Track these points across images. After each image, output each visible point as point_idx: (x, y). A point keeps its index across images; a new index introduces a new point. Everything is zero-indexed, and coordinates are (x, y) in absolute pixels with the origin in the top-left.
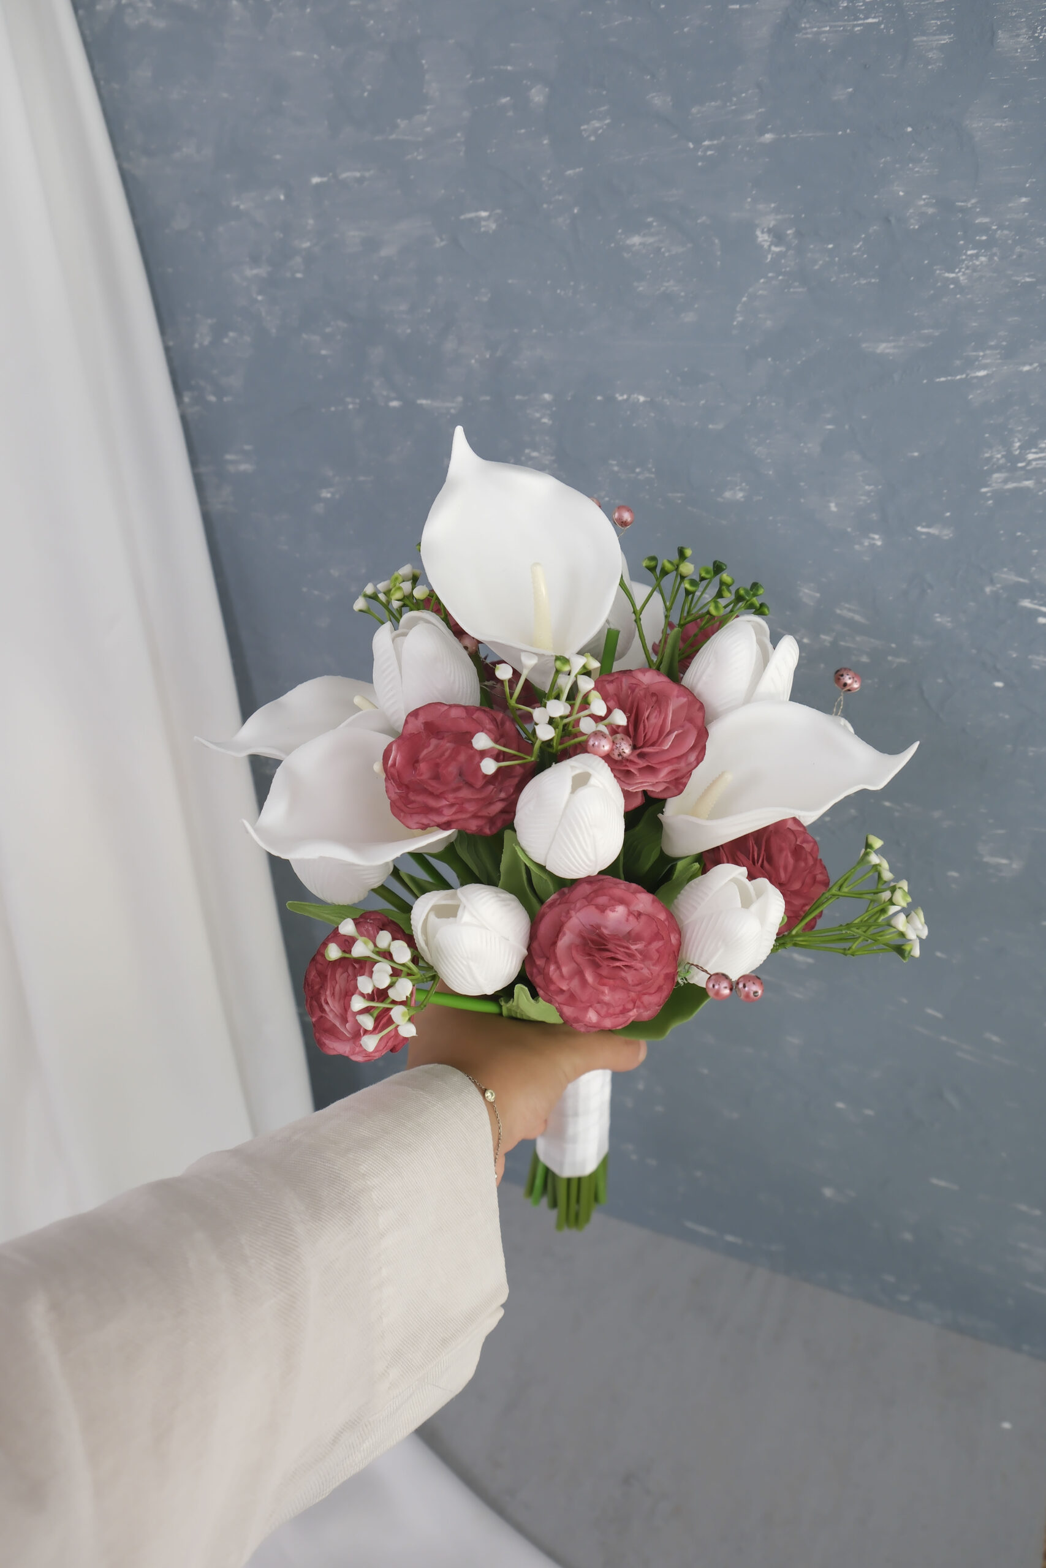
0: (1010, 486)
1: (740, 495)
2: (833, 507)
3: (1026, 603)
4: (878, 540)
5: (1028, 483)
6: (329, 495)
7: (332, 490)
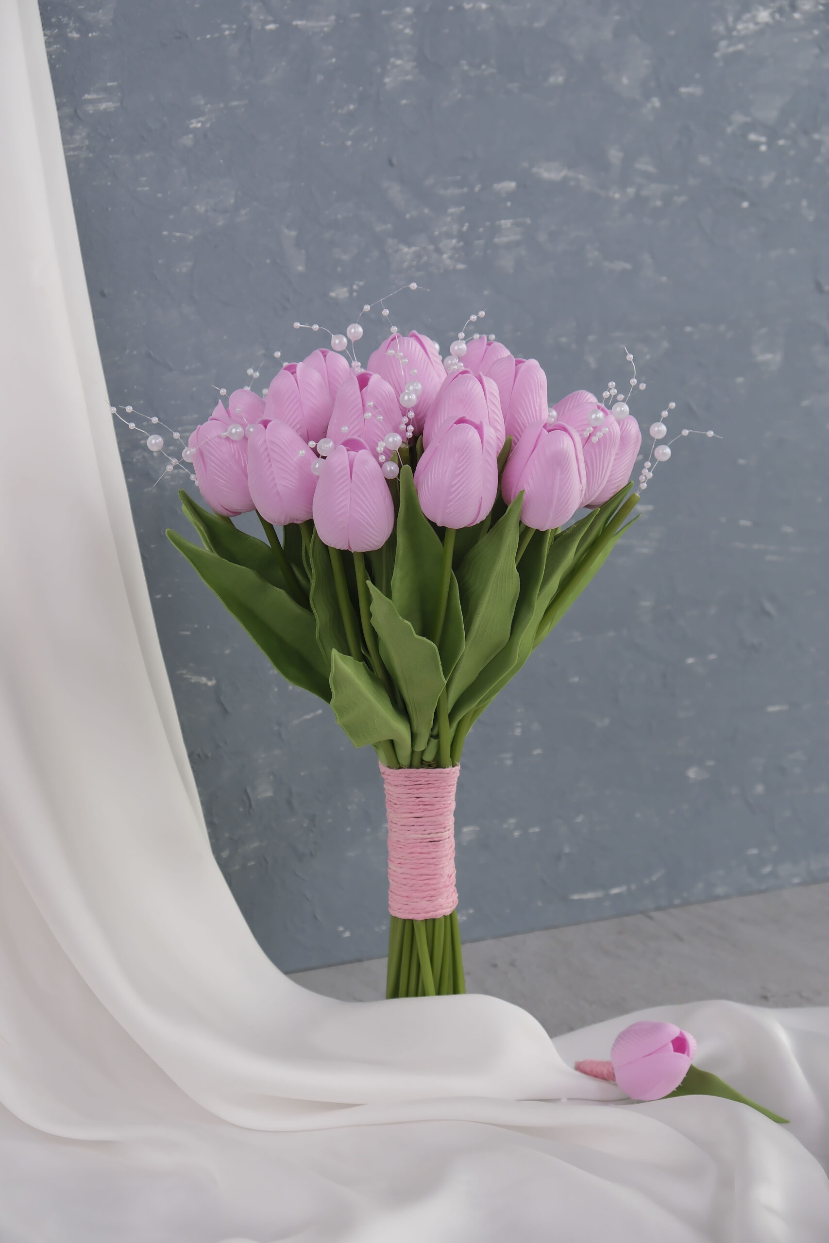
0: (731, 49)
1: (560, 79)
2: (625, 80)
3: (753, 137)
4: (656, 102)
5: (741, 47)
6: (199, 125)
7: (200, 119)
